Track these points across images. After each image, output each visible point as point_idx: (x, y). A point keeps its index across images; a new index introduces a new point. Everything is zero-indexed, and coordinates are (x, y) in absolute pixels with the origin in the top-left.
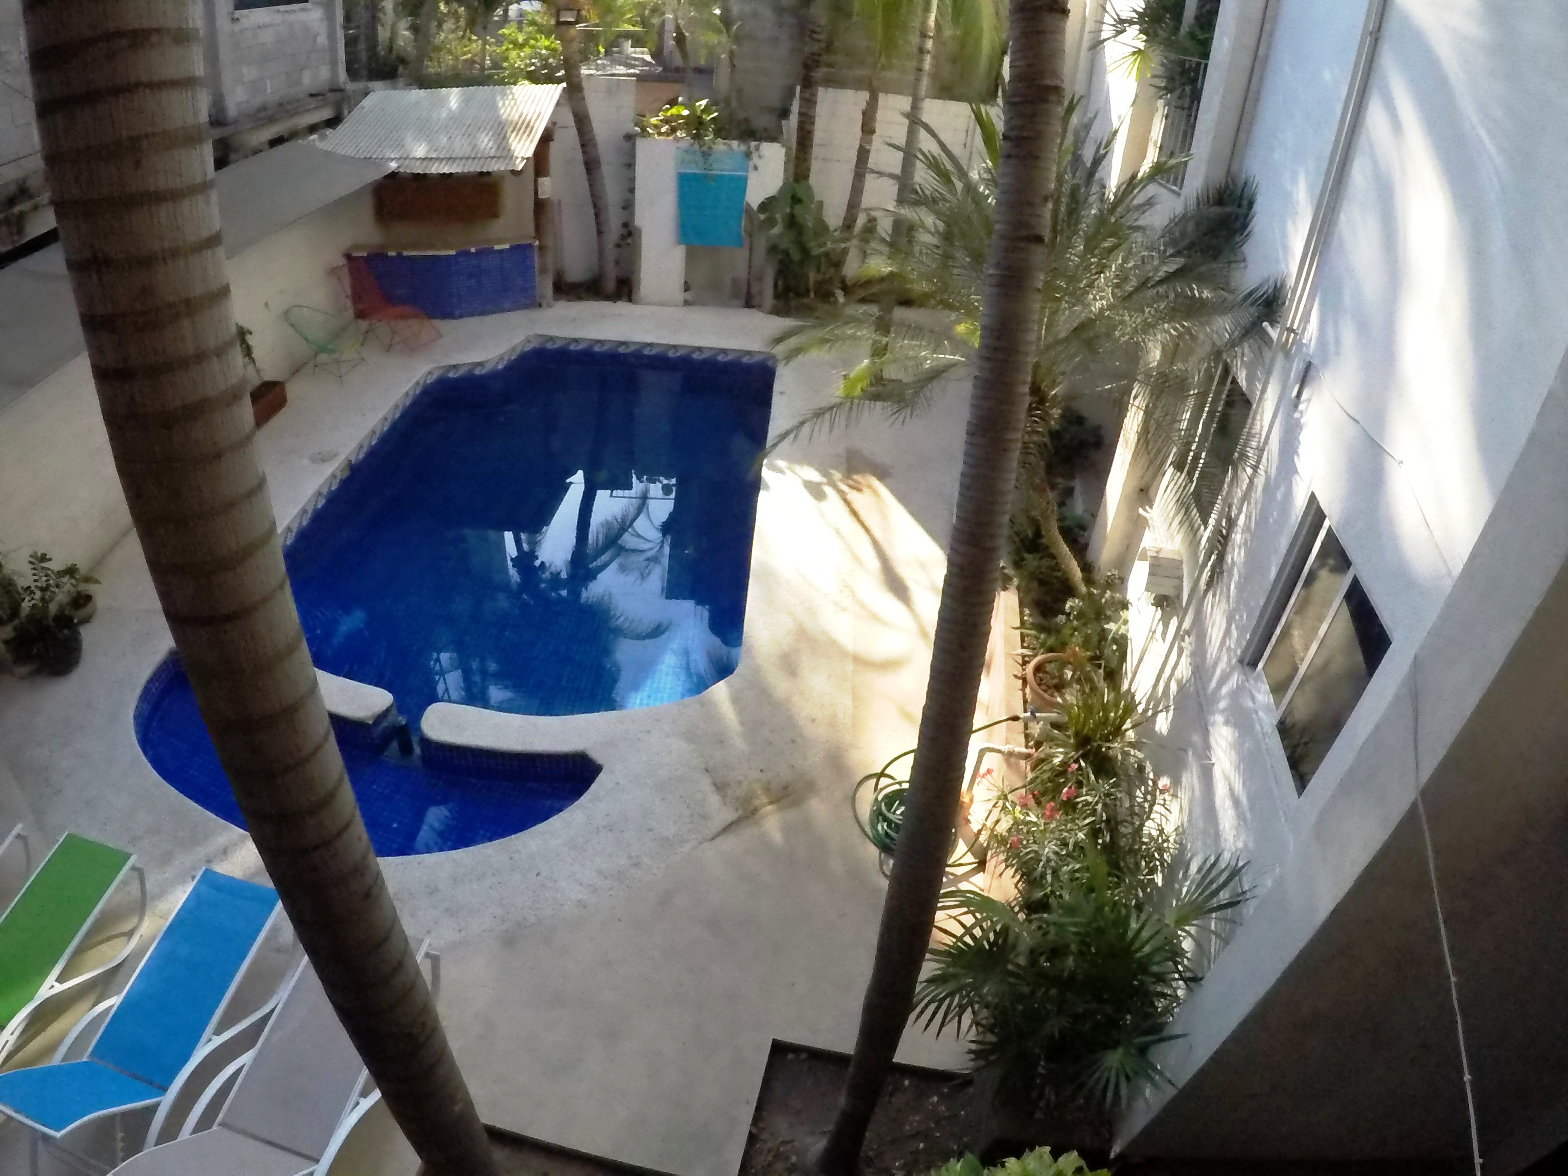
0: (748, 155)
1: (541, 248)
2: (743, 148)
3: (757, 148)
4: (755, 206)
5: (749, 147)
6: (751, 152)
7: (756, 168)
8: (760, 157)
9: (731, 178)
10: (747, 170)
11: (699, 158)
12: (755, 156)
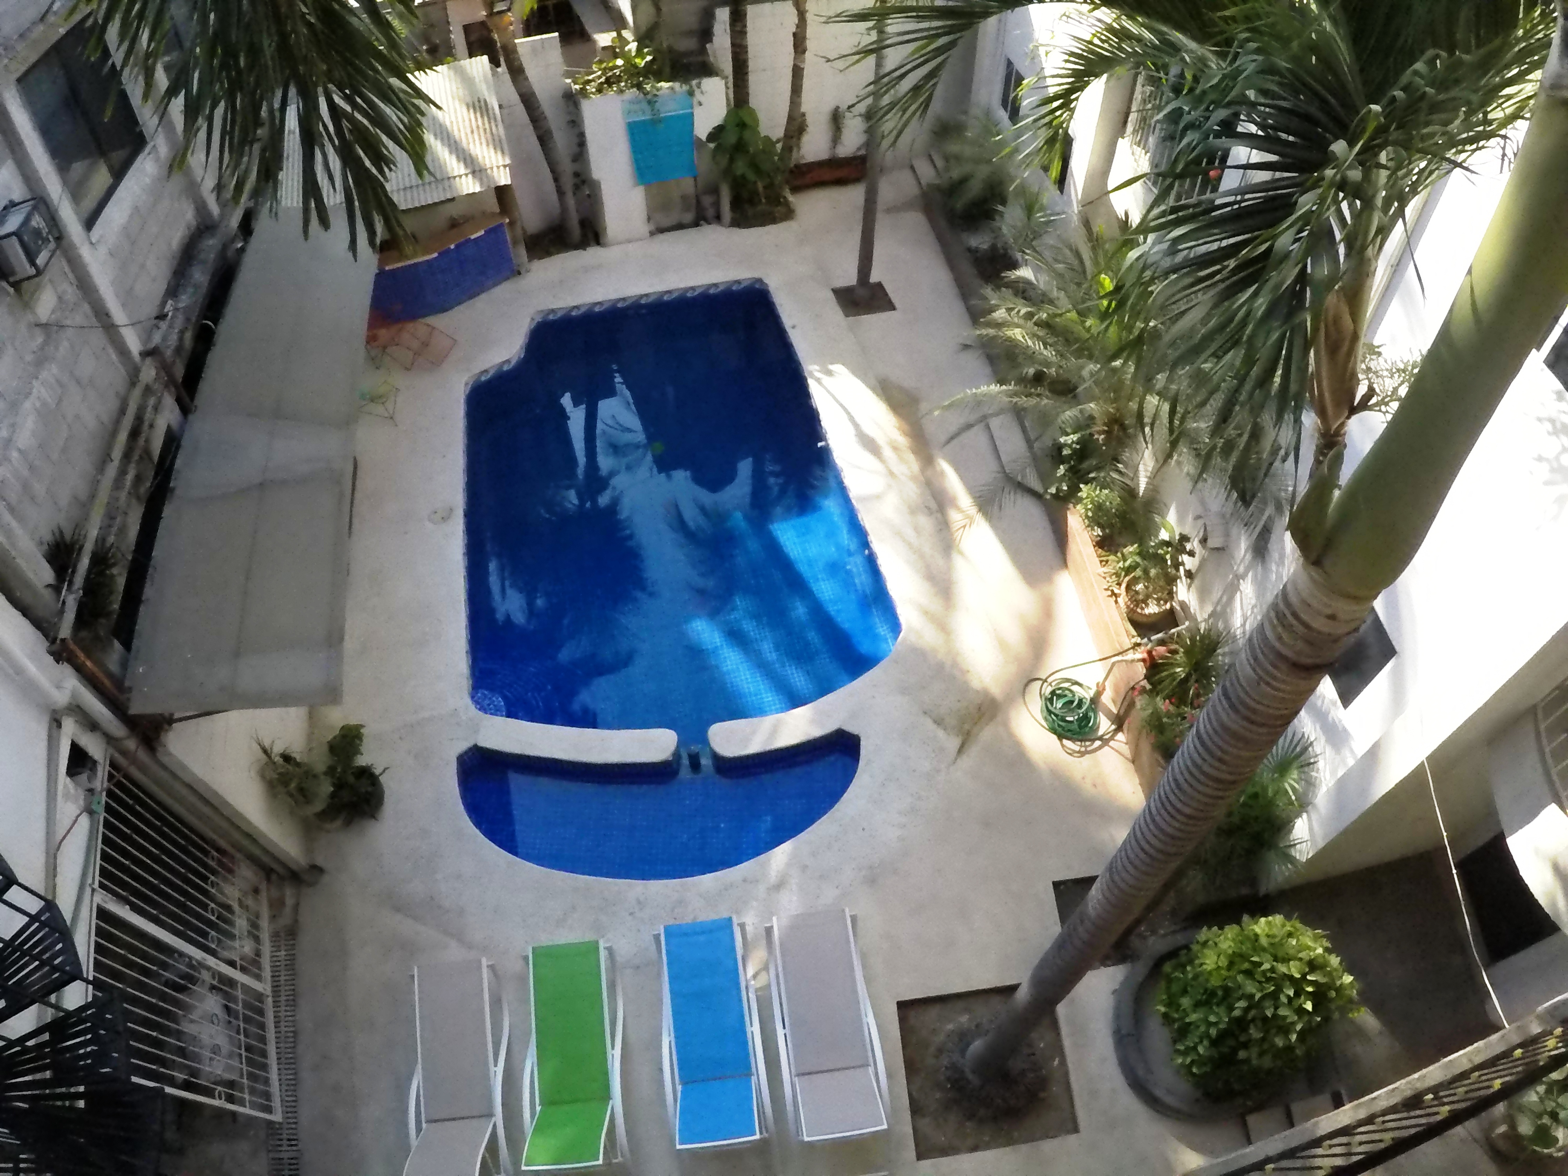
0: (691, 93)
1: (512, 224)
2: (685, 88)
3: (699, 86)
4: (704, 138)
5: (691, 87)
6: (694, 91)
7: (700, 104)
8: (702, 92)
9: (679, 117)
10: (692, 107)
11: (645, 105)
12: (697, 92)
